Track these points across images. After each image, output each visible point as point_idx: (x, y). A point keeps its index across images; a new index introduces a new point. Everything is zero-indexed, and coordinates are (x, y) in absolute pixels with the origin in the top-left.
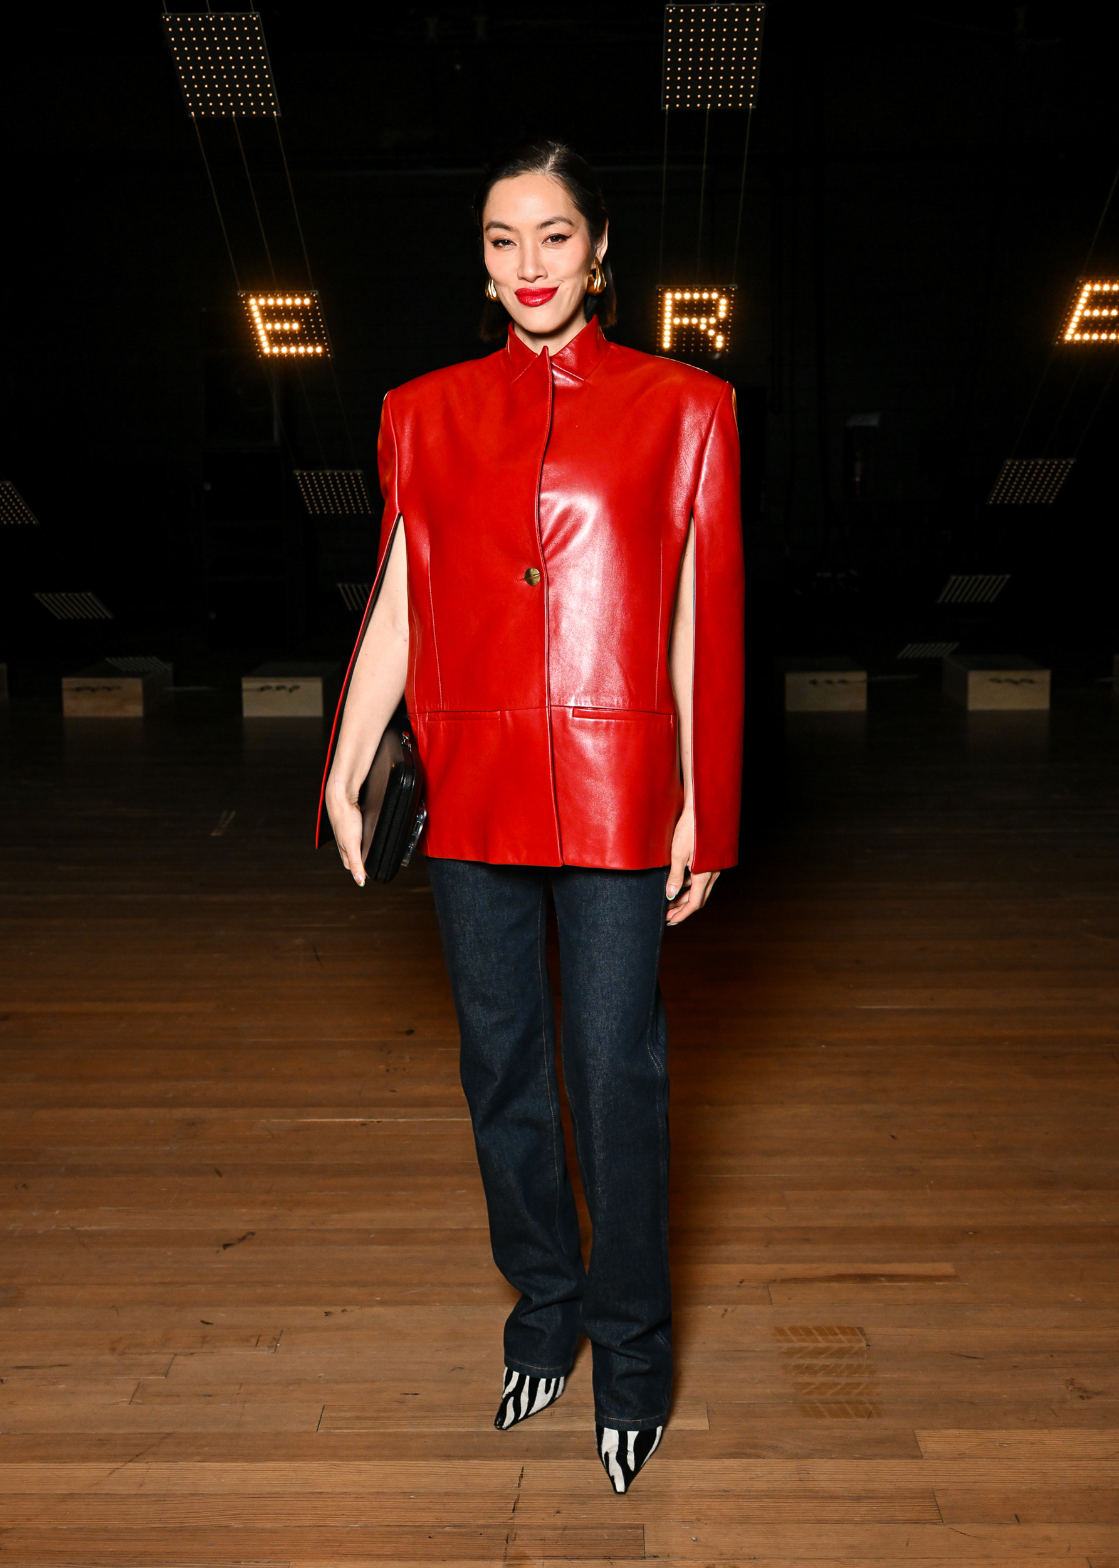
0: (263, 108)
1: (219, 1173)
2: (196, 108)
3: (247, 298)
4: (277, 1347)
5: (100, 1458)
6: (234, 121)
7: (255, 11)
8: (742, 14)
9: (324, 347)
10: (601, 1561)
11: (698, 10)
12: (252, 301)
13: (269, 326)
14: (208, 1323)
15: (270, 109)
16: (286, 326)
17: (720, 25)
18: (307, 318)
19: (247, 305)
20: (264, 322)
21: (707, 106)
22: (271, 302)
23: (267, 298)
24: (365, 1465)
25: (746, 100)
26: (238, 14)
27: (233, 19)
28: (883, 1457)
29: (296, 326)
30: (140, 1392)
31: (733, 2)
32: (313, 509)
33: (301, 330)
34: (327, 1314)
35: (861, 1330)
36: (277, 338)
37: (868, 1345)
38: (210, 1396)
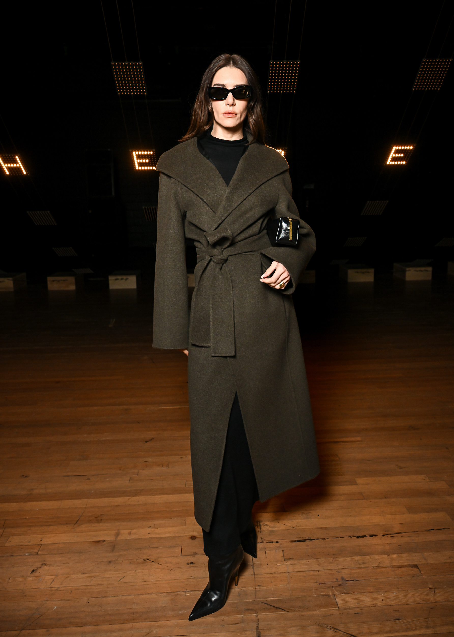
0: (142, 92)
1: (139, 423)
3: (132, 152)
4: (168, 467)
5: (124, 496)
6: (132, 96)
7: (141, 62)
12: (134, 153)
13: (139, 161)
14: (146, 462)
15: (144, 92)
16: (144, 161)
17: (286, 67)
18: (151, 158)
19: (132, 154)
20: (137, 159)
21: (281, 92)
22: (140, 153)
25: (293, 90)
26: (135, 62)
27: (134, 64)
29: (147, 161)
31: (291, 60)
32: (148, 219)
33: (149, 162)
34: (181, 458)
35: (337, 455)
36: (141, 164)
37: (339, 459)
38: (152, 479)
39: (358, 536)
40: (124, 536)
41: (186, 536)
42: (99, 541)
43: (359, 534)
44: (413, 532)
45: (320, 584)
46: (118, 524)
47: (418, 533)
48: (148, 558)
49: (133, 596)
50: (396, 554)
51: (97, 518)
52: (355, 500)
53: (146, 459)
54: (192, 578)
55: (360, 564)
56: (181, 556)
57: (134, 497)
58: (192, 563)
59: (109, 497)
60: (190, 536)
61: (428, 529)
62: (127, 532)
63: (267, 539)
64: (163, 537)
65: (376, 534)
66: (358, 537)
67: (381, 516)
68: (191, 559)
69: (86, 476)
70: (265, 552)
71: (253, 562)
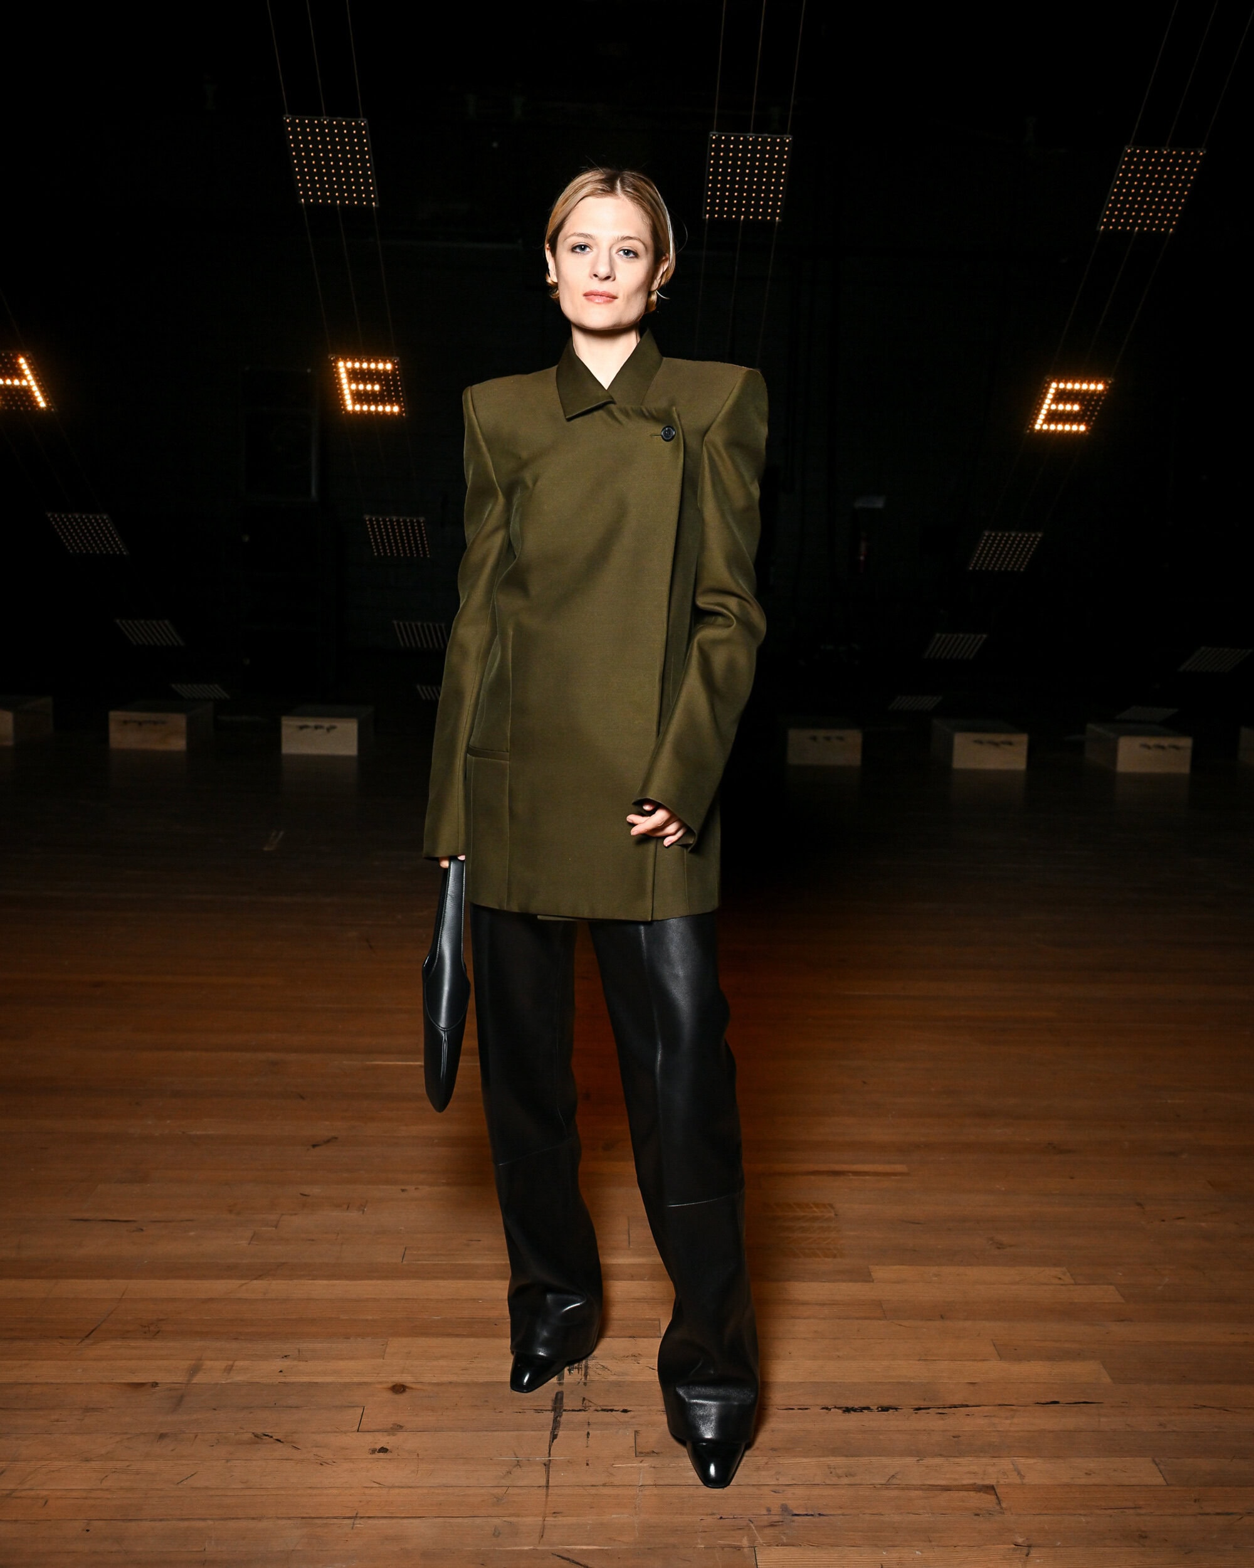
0: (364, 200)
1: (302, 1098)
2: (306, 196)
3: (336, 361)
4: (364, 1211)
5: (230, 1277)
6: (338, 209)
7: (364, 117)
8: (773, 144)
9: (401, 407)
10: (627, 1339)
11: (737, 138)
12: (341, 364)
13: (354, 386)
14: (305, 1195)
15: (370, 200)
16: (369, 387)
17: (754, 151)
18: (387, 380)
19: (336, 367)
20: (350, 383)
21: (740, 217)
22: (357, 365)
23: (354, 362)
24: (442, 1283)
25: (774, 214)
26: (349, 119)
27: (344, 123)
28: (844, 1281)
29: (377, 388)
30: (255, 1237)
31: (765, 133)
32: (378, 551)
33: (382, 391)
34: (403, 1190)
35: (831, 1206)
36: (358, 397)
37: (836, 1215)
38: (313, 1240)
39: (847, 1408)
40: (213, 1373)
41: (381, 1383)
42: (142, 1385)
43: (850, 1404)
44: (1000, 1405)
45: (721, 1518)
46: (199, 1344)
47: (1012, 1410)
48: (268, 1431)
49: (210, 1522)
50: (941, 1455)
51: (145, 1327)
52: (857, 1319)
53: (306, 1190)
54: (377, 1485)
55: (839, 1477)
56: (358, 1431)
57: (255, 1282)
58: (383, 1450)
59: (187, 1277)
60: (390, 1385)
61: (1043, 1401)
62: (222, 1364)
63: (601, 1402)
64: (317, 1383)
65: (899, 1406)
66: (847, 1410)
67: (921, 1362)
68: (383, 1440)
69: (134, 1221)
70: (588, 1434)
71: (549, 1457)
